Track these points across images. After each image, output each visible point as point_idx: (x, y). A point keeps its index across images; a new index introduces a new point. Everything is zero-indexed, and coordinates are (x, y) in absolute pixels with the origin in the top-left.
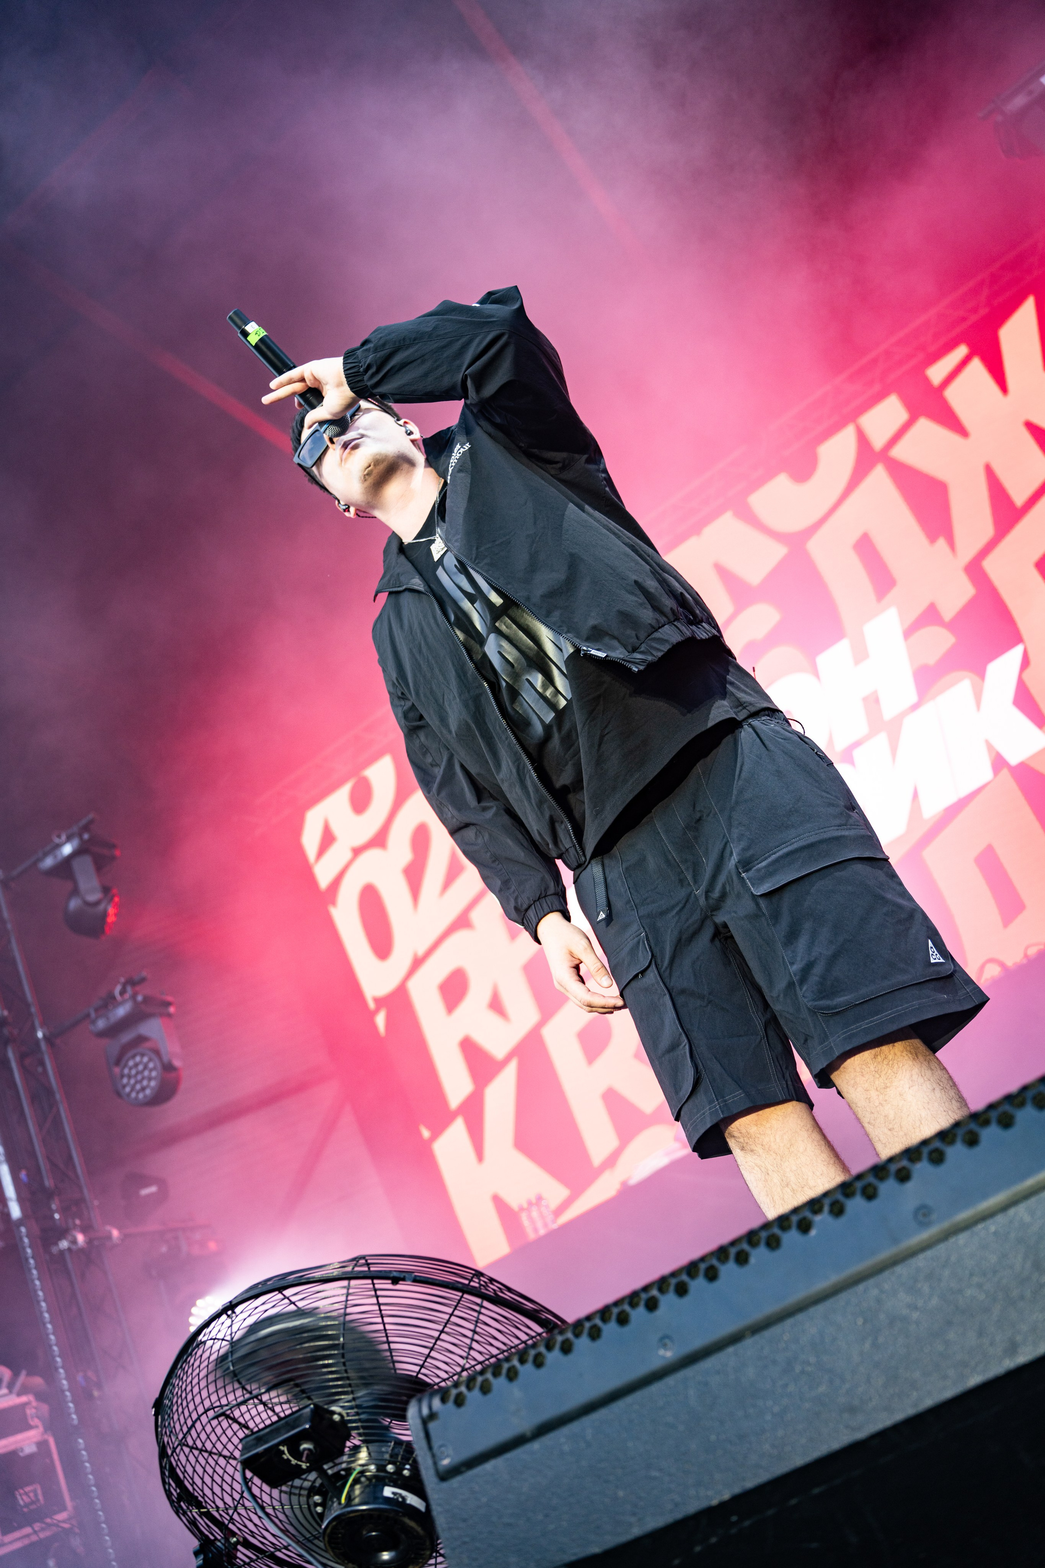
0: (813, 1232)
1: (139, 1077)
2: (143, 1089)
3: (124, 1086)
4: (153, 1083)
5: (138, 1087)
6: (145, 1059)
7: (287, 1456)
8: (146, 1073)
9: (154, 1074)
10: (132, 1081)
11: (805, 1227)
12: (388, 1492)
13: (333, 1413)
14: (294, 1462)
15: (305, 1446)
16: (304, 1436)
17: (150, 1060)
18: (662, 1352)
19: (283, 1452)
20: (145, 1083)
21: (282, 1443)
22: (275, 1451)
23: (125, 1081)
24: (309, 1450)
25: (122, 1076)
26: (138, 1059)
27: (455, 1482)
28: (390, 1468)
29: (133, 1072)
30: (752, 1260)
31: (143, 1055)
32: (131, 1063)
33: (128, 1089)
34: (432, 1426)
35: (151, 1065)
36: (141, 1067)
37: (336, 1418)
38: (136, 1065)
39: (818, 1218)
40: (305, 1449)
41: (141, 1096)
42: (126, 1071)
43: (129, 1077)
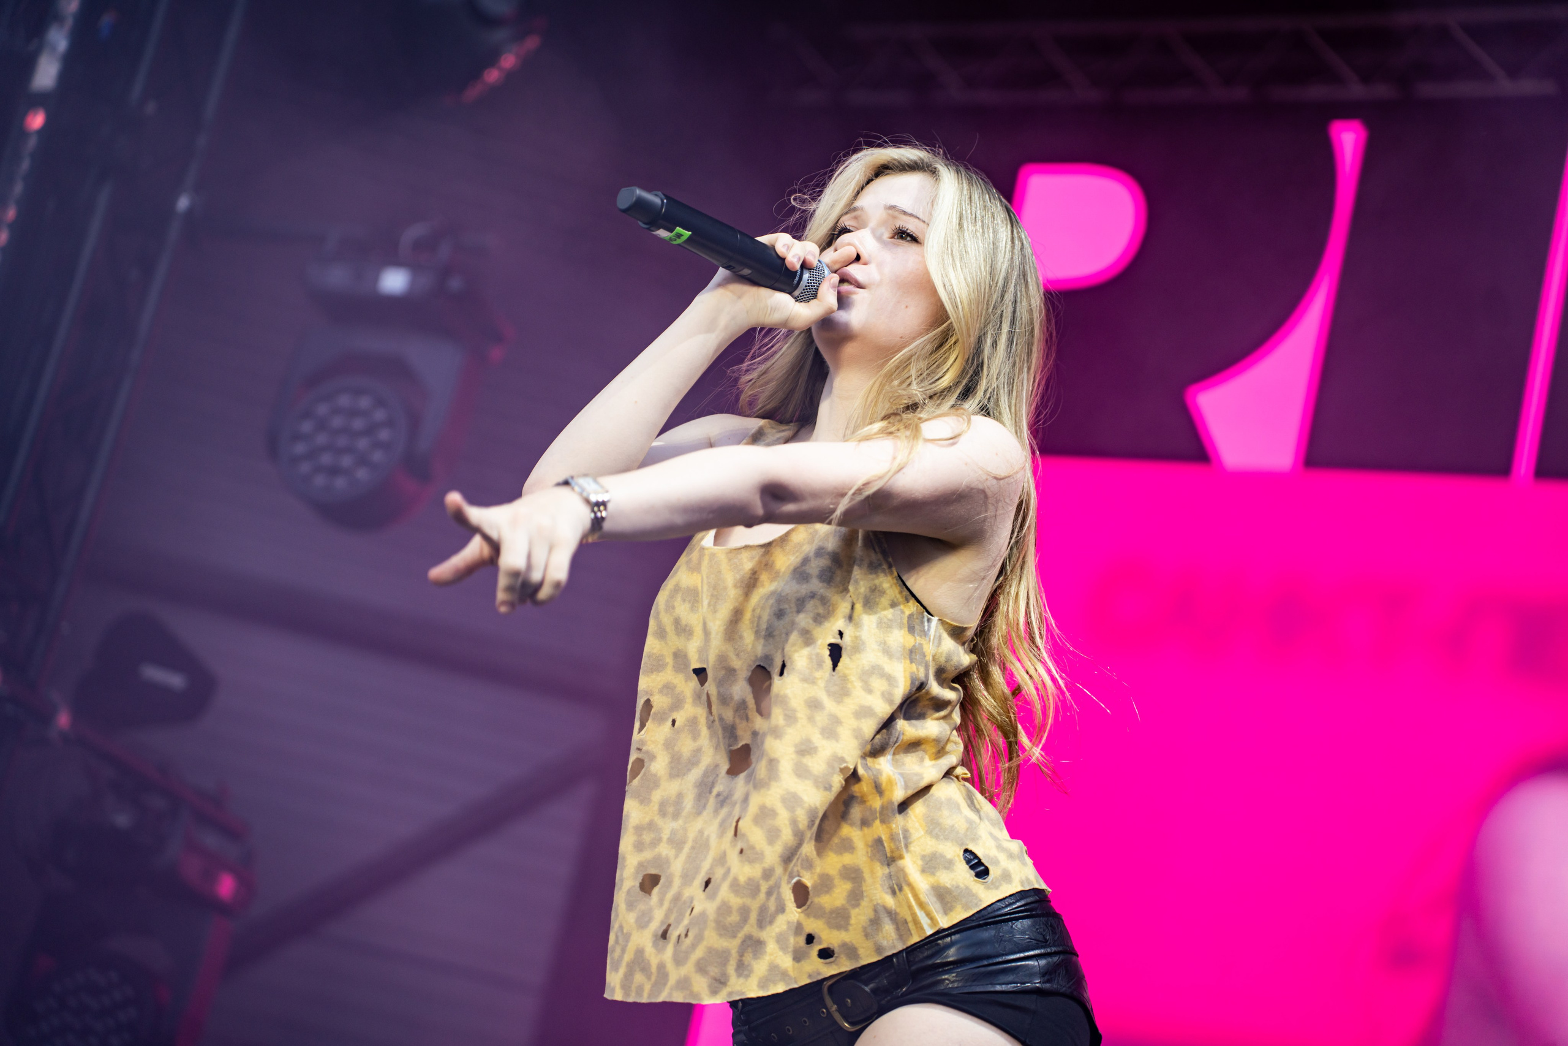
1: (342, 441)
2: (334, 471)
3: (297, 437)
4: (362, 474)
5: (326, 459)
6: (380, 415)
8: (362, 443)
9: (378, 456)
10: (321, 439)
17: (390, 423)
20: (346, 461)
23: (307, 427)
25: (306, 414)
26: (364, 402)
29: (337, 422)
31: (380, 403)
32: (344, 401)
33: (300, 448)
35: (384, 435)
36: (358, 424)
38: (353, 413)
41: (320, 480)
42: (322, 409)
43: (322, 425)
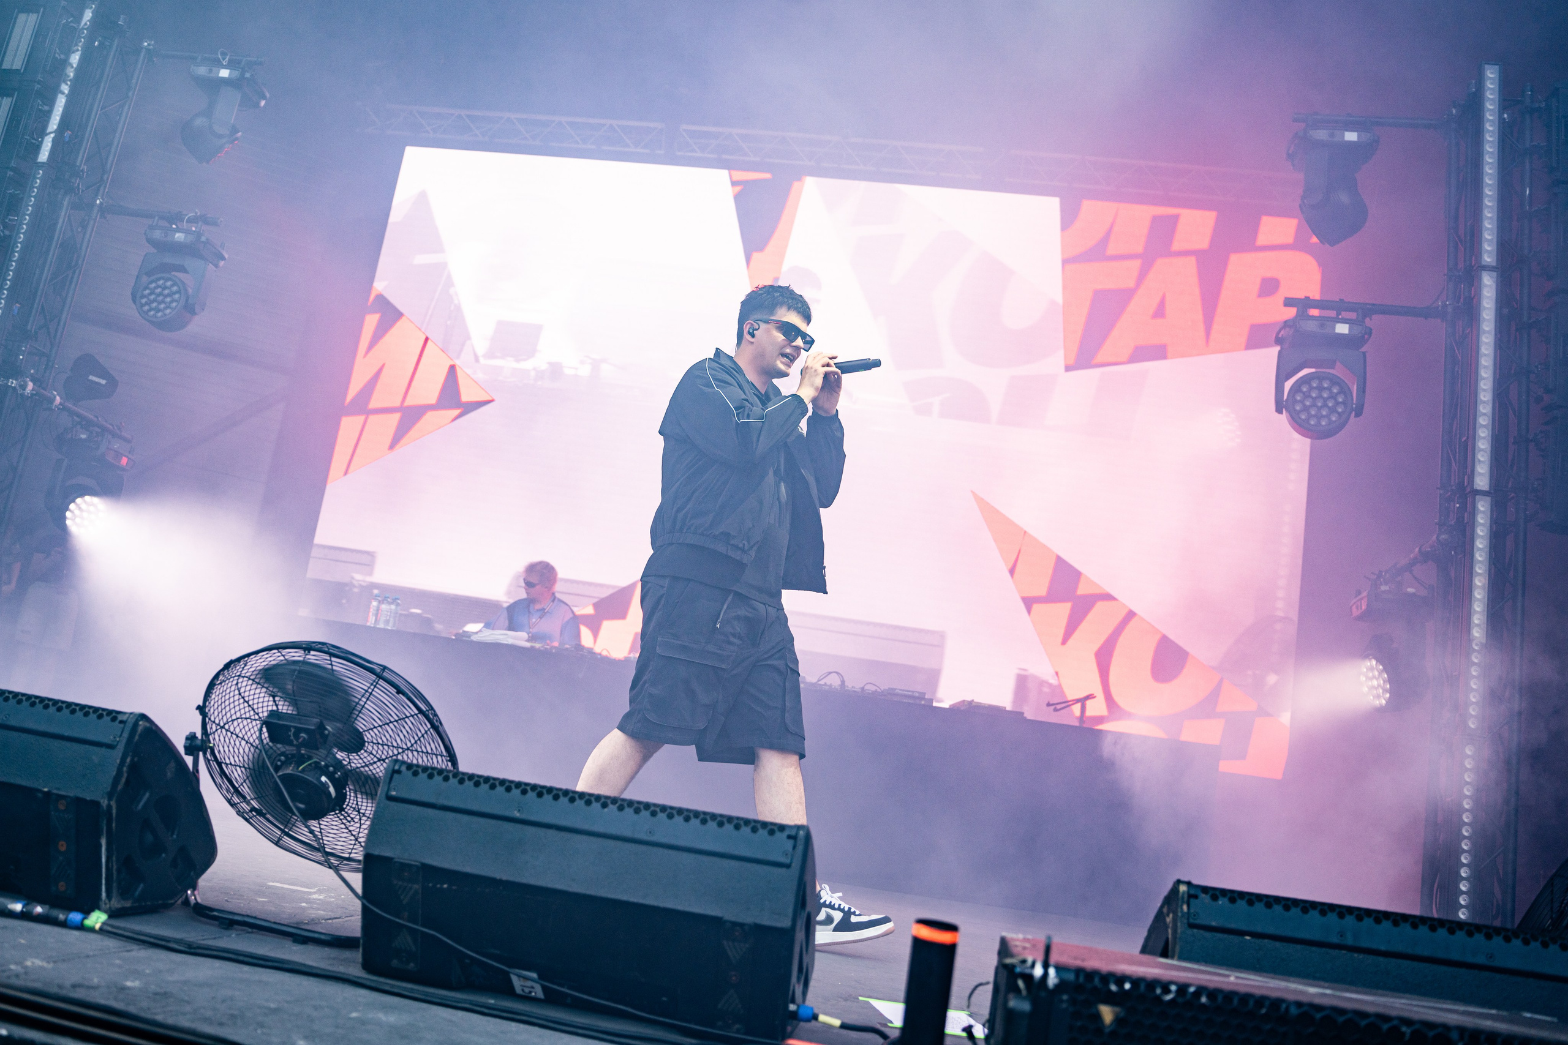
0: (606, 810)
1: (160, 298)
2: (158, 310)
3: (143, 297)
4: (168, 311)
5: (154, 305)
7: (291, 733)
8: (168, 300)
9: (173, 305)
10: (152, 297)
11: (604, 806)
12: (324, 779)
13: (326, 729)
14: (292, 738)
15: (302, 735)
16: (306, 731)
17: (178, 291)
18: (516, 812)
19: (291, 731)
20: (162, 305)
21: (295, 727)
22: (288, 728)
23: (147, 292)
24: (304, 738)
25: (146, 288)
26: (169, 284)
27: (393, 804)
28: (331, 769)
29: (159, 290)
30: (576, 803)
31: (174, 284)
32: (160, 283)
33: (144, 301)
34: (396, 776)
36: (166, 292)
37: (326, 732)
39: (611, 806)
40: (302, 736)
41: (152, 314)
43: (153, 291)
